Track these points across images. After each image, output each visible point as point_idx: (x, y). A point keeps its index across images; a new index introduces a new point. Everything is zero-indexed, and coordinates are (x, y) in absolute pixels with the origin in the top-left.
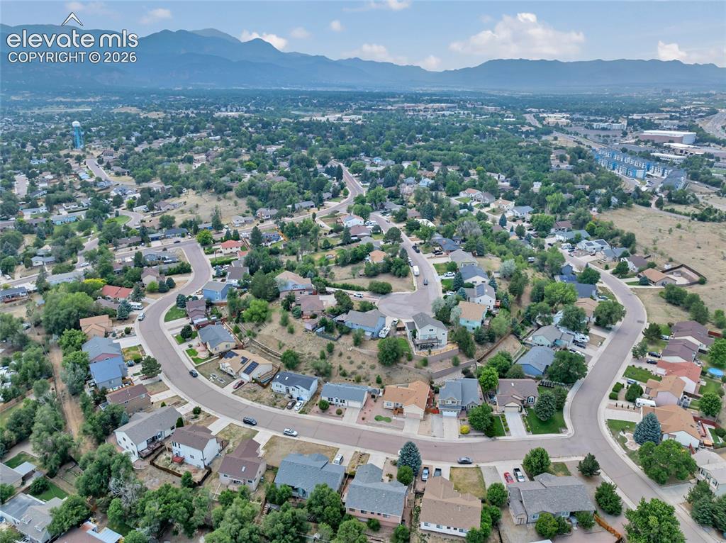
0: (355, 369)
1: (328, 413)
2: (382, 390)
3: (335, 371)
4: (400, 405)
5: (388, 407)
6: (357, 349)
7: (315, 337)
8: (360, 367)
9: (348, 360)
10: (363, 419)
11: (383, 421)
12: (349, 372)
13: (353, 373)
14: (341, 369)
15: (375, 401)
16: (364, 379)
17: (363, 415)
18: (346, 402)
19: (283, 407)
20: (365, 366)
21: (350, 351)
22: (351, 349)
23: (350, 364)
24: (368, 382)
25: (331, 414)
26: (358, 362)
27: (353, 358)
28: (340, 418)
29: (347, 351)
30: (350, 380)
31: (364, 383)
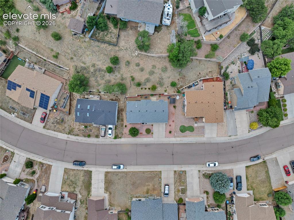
3: (128, 82)
9: (137, 68)
10: (170, 132)
11: (187, 132)
12: (143, 80)
14: (133, 80)
15: (175, 107)
17: (169, 129)
20: (156, 71)
21: (137, 57)
22: (137, 54)
23: (141, 72)
24: (163, 86)
25: (141, 135)
26: (148, 68)
27: (142, 64)
28: (151, 135)
29: (133, 57)
30: (146, 89)
31: (159, 88)
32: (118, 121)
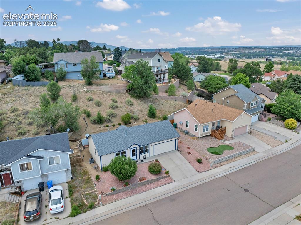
0: (110, 110)
3: (81, 121)
4: (216, 125)
5: (206, 133)
6: (94, 88)
7: (12, 88)
8: (114, 107)
9: (90, 103)
10: (199, 161)
11: (225, 152)
12: (105, 115)
13: (111, 116)
14: (89, 115)
16: (132, 118)
17: (192, 157)
18: (151, 148)
21: (87, 92)
22: (86, 90)
23: (97, 107)
24: (139, 120)
25: (145, 181)
26: (106, 102)
27: (96, 99)
28: (167, 179)
29: (81, 93)
30: (114, 126)
31: (135, 123)
32: (74, 178)
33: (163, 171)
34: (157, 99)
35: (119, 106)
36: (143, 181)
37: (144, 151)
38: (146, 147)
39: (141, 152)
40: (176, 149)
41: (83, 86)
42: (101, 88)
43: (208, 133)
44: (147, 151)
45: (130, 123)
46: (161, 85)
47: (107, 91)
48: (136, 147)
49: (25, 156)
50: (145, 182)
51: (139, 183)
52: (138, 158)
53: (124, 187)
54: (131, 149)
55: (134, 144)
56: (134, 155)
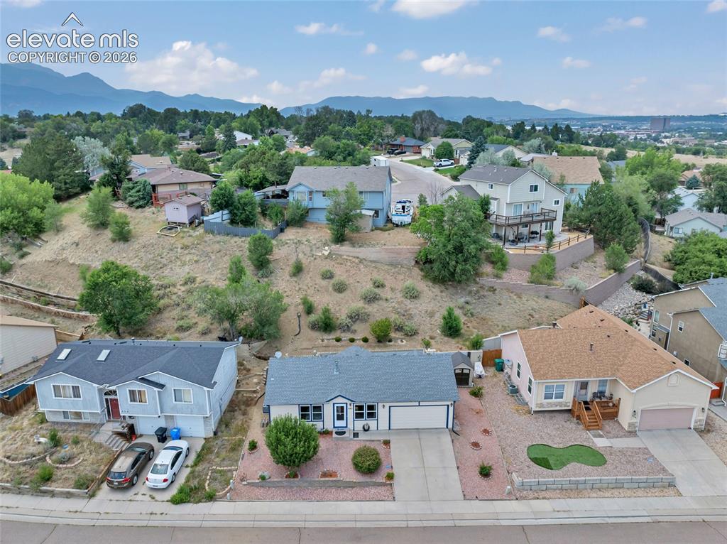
0: (360, 304)
1: (316, 477)
2: (477, 354)
3: (290, 319)
4: (593, 389)
5: (554, 404)
6: (345, 249)
7: (200, 237)
8: (371, 299)
9: (324, 283)
10: (485, 472)
11: (572, 466)
12: (341, 315)
13: (356, 317)
14: (309, 310)
15: (476, 394)
16: (399, 329)
17: (473, 457)
18: (382, 412)
19: (87, 486)
20: (385, 293)
21: (327, 258)
22: (326, 253)
23: (336, 294)
24: (415, 337)
25: (331, 479)
26: (359, 284)
27: (340, 275)
28: (382, 490)
29: (315, 259)
30: (352, 340)
31: (402, 341)
32: (219, 434)
33: (384, 471)
34: (493, 288)
35: (384, 296)
36: (327, 479)
37: (365, 415)
38: (371, 407)
39: (359, 416)
40: (450, 426)
41: (325, 244)
42: (359, 252)
43: (560, 404)
44: (371, 415)
45: (390, 341)
46: (522, 252)
47: (371, 259)
48: (347, 404)
49: (136, 379)
50: (332, 481)
51: (317, 479)
52: (350, 426)
53: (285, 479)
54: (334, 404)
55: (340, 396)
56: (340, 418)
